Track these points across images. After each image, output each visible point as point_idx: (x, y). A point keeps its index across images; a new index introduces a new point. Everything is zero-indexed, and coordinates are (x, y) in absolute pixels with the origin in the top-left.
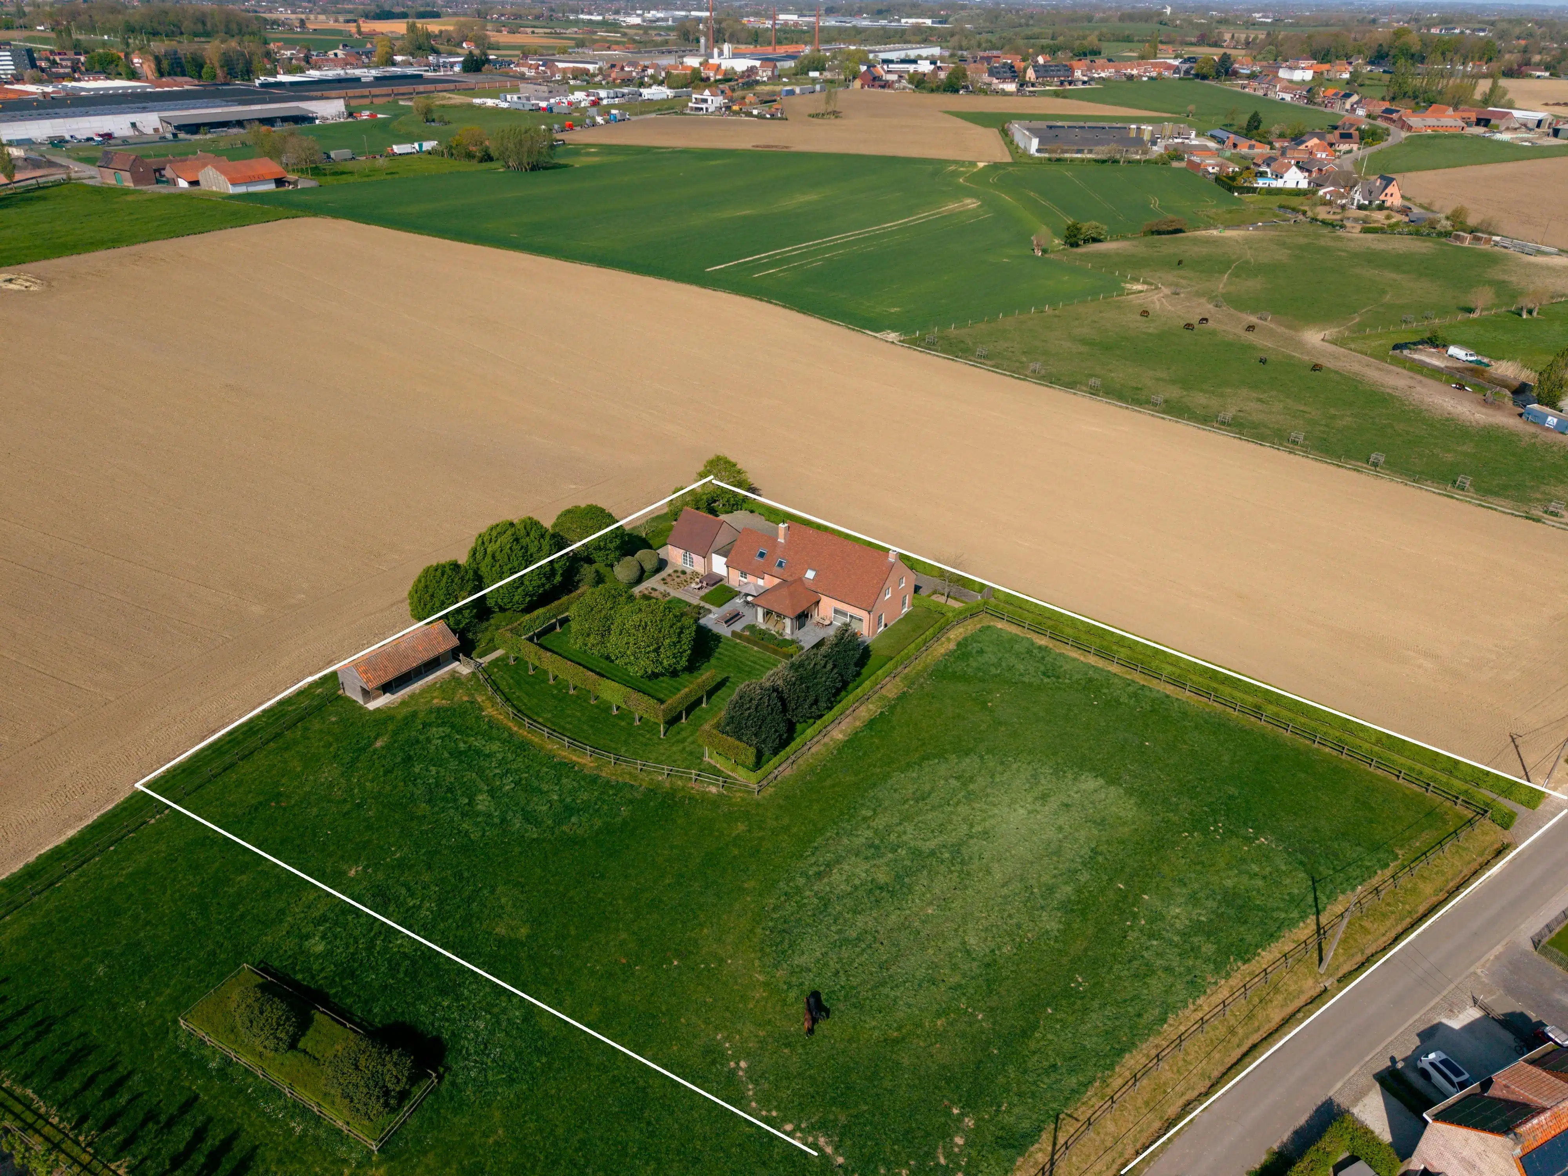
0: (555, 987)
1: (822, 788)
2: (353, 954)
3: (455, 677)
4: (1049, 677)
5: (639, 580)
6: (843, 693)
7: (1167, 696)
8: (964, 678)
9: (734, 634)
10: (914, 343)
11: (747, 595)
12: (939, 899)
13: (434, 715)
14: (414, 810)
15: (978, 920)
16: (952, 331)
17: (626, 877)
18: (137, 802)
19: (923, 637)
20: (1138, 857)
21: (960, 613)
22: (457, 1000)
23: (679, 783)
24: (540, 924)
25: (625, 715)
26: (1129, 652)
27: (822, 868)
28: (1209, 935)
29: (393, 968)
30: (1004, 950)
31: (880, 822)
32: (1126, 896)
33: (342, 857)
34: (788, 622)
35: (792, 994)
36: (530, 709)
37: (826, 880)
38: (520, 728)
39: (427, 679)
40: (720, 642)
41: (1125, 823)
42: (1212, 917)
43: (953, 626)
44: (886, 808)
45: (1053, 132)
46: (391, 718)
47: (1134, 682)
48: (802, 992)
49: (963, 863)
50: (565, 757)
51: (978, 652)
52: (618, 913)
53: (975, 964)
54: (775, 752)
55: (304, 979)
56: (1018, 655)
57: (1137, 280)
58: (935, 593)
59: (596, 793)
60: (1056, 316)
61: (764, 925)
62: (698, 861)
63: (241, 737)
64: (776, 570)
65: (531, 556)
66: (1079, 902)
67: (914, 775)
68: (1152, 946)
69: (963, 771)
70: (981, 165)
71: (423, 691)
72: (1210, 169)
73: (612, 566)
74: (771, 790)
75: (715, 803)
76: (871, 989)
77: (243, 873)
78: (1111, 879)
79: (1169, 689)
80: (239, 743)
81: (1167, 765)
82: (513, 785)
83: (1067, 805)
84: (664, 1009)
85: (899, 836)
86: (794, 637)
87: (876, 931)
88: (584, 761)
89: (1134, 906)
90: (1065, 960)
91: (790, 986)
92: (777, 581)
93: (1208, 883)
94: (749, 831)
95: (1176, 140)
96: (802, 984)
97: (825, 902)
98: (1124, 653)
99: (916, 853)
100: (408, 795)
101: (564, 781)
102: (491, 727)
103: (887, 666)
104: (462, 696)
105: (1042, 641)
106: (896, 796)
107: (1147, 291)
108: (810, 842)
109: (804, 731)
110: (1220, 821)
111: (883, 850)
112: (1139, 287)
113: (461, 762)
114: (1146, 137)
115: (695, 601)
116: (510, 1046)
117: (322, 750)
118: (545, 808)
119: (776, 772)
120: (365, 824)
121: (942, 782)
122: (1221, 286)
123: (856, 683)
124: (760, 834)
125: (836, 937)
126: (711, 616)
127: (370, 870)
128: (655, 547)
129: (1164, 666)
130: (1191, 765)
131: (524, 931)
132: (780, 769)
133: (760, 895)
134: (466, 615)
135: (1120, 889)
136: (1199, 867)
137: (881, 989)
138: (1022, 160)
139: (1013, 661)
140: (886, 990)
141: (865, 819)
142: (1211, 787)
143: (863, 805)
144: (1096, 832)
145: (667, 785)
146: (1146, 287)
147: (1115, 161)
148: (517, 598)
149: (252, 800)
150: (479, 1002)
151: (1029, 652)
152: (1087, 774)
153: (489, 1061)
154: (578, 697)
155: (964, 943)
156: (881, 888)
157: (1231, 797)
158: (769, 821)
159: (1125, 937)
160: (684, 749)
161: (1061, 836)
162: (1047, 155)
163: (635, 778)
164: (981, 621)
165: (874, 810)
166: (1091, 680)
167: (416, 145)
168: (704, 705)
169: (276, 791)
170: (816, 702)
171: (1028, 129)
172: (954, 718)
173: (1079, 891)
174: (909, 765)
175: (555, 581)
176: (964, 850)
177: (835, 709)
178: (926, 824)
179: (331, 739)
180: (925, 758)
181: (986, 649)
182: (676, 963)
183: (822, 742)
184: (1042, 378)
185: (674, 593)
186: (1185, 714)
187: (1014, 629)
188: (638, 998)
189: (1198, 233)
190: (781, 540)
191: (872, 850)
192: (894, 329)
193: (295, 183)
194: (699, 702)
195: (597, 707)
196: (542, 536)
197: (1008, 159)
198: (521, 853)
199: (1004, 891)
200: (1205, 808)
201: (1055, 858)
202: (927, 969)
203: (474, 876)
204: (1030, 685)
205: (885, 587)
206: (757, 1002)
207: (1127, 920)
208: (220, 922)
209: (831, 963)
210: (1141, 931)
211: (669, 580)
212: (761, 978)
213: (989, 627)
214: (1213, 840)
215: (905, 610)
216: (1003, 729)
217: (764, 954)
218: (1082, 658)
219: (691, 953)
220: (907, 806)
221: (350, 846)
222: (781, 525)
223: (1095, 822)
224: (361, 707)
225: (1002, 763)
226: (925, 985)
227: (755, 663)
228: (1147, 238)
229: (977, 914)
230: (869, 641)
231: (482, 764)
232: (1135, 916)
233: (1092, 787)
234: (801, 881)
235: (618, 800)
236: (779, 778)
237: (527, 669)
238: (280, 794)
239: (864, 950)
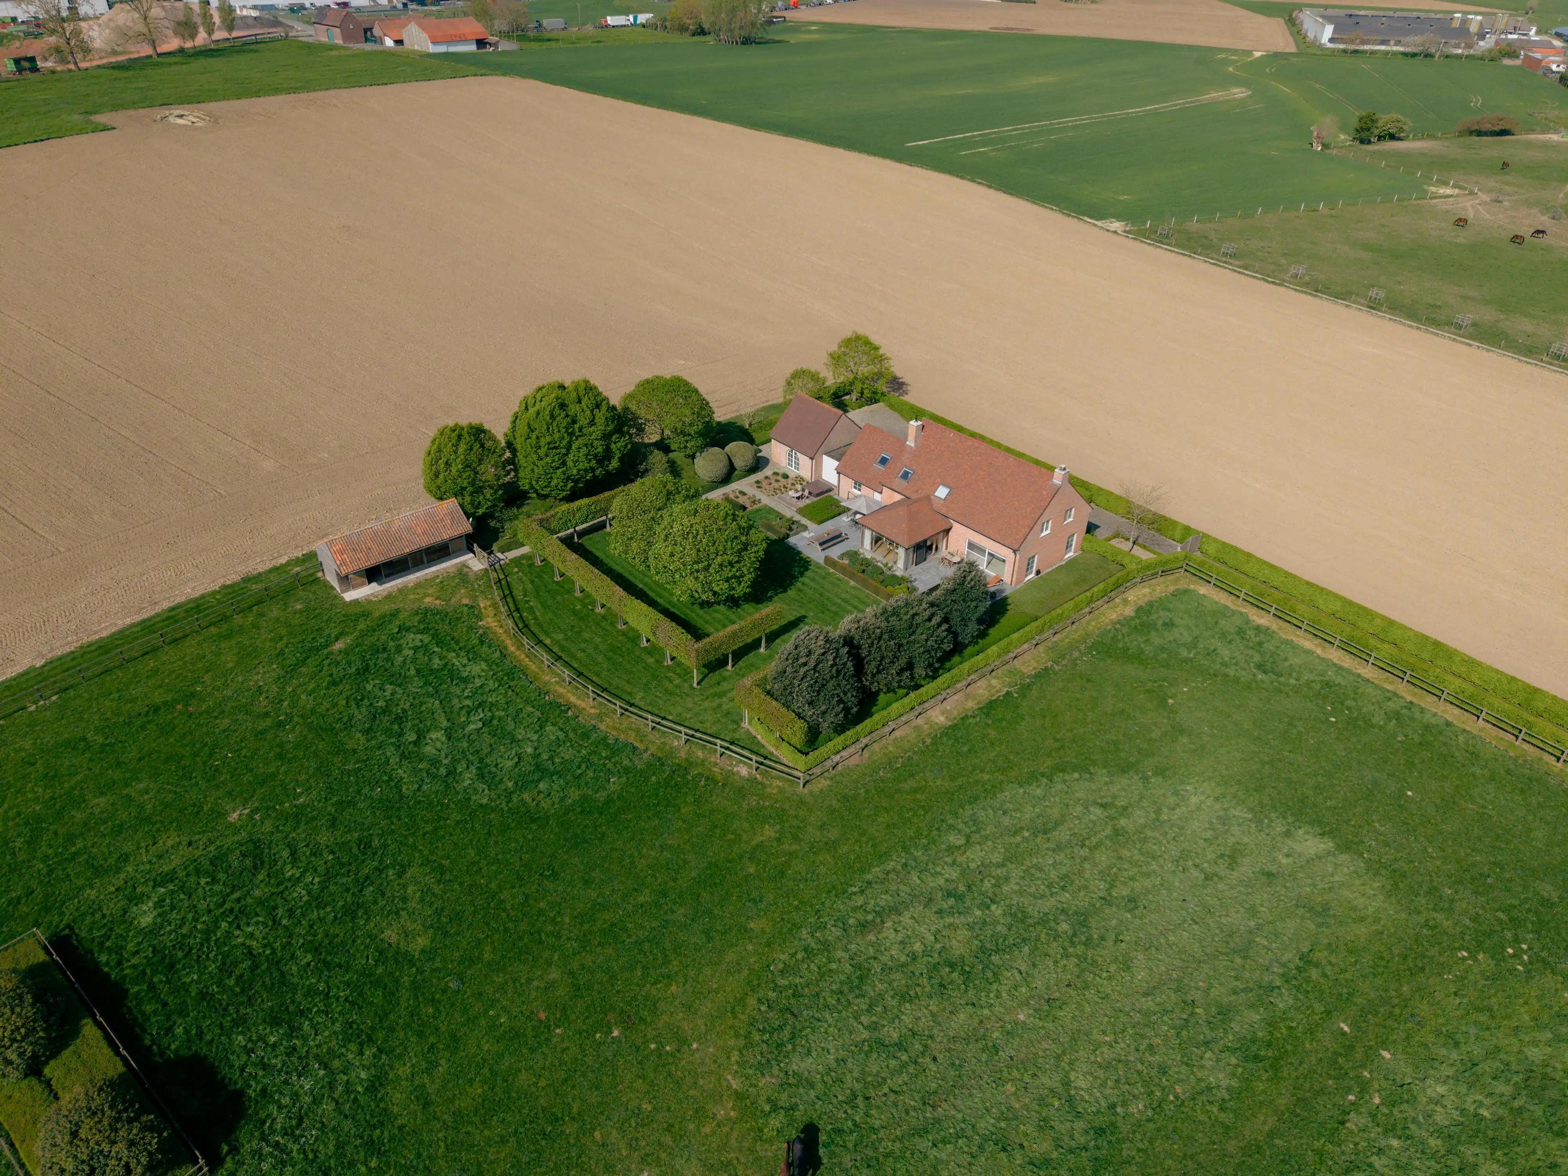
0: (432, 1040)
1: (898, 791)
2: (184, 936)
3: (462, 573)
4: (1265, 672)
5: (726, 480)
6: (956, 659)
7: (1448, 724)
8: (1138, 658)
9: (828, 560)
10: (1141, 235)
11: (857, 513)
12: (1040, 997)
13: (417, 618)
14: (345, 740)
15: (1098, 1046)
16: (1194, 224)
17: (586, 882)
18: (27, 680)
19: (1088, 594)
20: (1379, 981)
21: (1148, 567)
22: (289, 1036)
23: (700, 754)
24: (446, 935)
25: (654, 650)
26: (1394, 651)
27: (870, 917)
28: (1494, 1144)
29: (226, 969)
30: (1133, 1109)
31: (975, 856)
32: (1351, 1047)
33: (230, 793)
34: (901, 552)
35: (776, 1121)
36: (539, 625)
37: (871, 937)
38: (518, 648)
39: (427, 571)
40: (807, 569)
41: (1362, 919)
42: (1502, 1112)
43: (1135, 585)
44: (986, 838)
45: (1353, 20)
46: (365, 615)
47: (1396, 695)
48: (791, 1122)
49: (1088, 943)
50: (560, 696)
51: (1165, 624)
52: (558, 936)
53: (1080, 1125)
54: (840, 729)
55: (107, 964)
56: (1223, 635)
57: (1446, 183)
58: (1116, 536)
59: (584, 752)
60: (1332, 216)
61: (761, 995)
62: (693, 874)
63: (183, 614)
64: (898, 482)
65: (580, 430)
66: (1269, 1045)
67: (1039, 792)
68: (1390, 1147)
69: (1114, 797)
70: (1257, 54)
71: (418, 585)
72: (1554, 67)
73: (693, 457)
74: (824, 783)
75: (741, 791)
76: (901, 1139)
77: (103, 794)
78: (1328, 1013)
79: (1452, 714)
80: (176, 622)
81: (1440, 833)
82: (480, 724)
83: (1269, 875)
84: (575, 1110)
85: (997, 886)
86: (907, 575)
87: (931, 1037)
88: (583, 705)
89: (1363, 1066)
90: (1232, 1146)
91: (775, 1108)
92: (898, 497)
93: (1498, 1049)
94: (778, 840)
95: (1510, 36)
96: (793, 1108)
97: (862, 974)
98: (1386, 651)
99: (1019, 916)
100: (345, 719)
101: (549, 728)
102: (482, 642)
103: (1028, 628)
104: (462, 598)
105: (1262, 620)
106: (1006, 821)
107: (1458, 196)
108: (862, 871)
109: (888, 704)
110: (1525, 941)
111: (968, 902)
112: (1449, 191)
113: (427, 683)
114: (1474, 28)
115: (789, 513)
116: (334, 1129)
117: (268, 644)
118: (510, 763)
119: (837, 758)
120: (278, 750)
121: (1079, 808)
122: (1561, 195)
123: (977, 648)
124: (795, 847)
125: (866, 1035)
126: (805, 534)
127: (257, 817)
128: (757, 441)
129: (1449, 678)
130: (1480, 839)
131: (422, 942)
132: (844, 754)
133: (768, 945)
134: (488, 496)
135: (1344, 1034)
136: (1483, 1018)
137: (917, 1139)
138: (1309, 50)
139: (1215, 643)
140: (924, 1144)
141: (951, 849)
142: (1510, 880)
143: (952, 827)
144: (1312, 927)
145: (683, 754)
146: (1457, 191)
147: (1428, 55)
148: (555, 482)
149: (158, 698)
150: (318, 1046)
151: (1241, 632)
152: (1307, 827)
153: (296, 1147)
154: (604, 617)
155: (1067, 1084)
156: (952, 965)
157: (1546, 902)
158: (810, 829)
159: (1343, 1123)
160: (720, 706)
161: (1252, 924)
162: (1342, 46)
163: (642, 737)
164: (1176, 581)
165: (968, 838)
166: (1328, 684)
167: (631, 18)
168: (762, 650)
169: (191, 689)
170: (910, 666)
171: (1322, 17)
172: (1112, 715)
173: (1272, 1025)
174: (1033, 777)
175: (610, 467)
176: (1093, 923)
177: (940, 680)
178: (1041, 870)
179: (284, 632)
180: (1060, 768)
181: (1177, 621)
182: (616, 1033)
183: (913, 724)
184: (1307, 284)
185: (766, 500)
186: (1474, 755)
187: (1223, 598)
188: (543, 1083)
189: (1533, 137)
190: (911, 443)
191: (951, 901)
192: (1118, 217)
193: (496, 45)
194: (756, 644)
195: (624, 634)
196: (598, 406)
197: (1292, 49)
198: (458, 823)
199: (1148, 1003)
200: (1500, 915)
201: (1239, 961)
202: (998, 1120)
203: (385, 846)
204: (1237, 680)
205: (1043, 518)
206: (718, 1125)
207: (1349, 1090)
208: (46, 857)
209: (848, 1078)
210: (1373, 1116)
211: (765, 484)
212: (735, 1084)
213: (1186, 591)
214: (1512, 971)
215: (1070, 554)
216: (1185, 740)
217: (750, 1044)
218: (1319, 651)
219: (642, 1020)
220: (1019, 839)
221: (248, 777)
222: (913, 423)
223: (1311, 909)
224: (337, 597)
225: (1176, 793)
226: (990, 1147)
227: (847, 602)
228: (1462, 139)
229: (1096, 1036)
230: (1007, 593)
231: (453, 689)
232: (1364, 1088)
233: (1312, 851)
234: (833, 933)
235: (610, 765)
236: (839, 768)
237: (553, 576)
238: (193, 695)
239: (903, 1066)
